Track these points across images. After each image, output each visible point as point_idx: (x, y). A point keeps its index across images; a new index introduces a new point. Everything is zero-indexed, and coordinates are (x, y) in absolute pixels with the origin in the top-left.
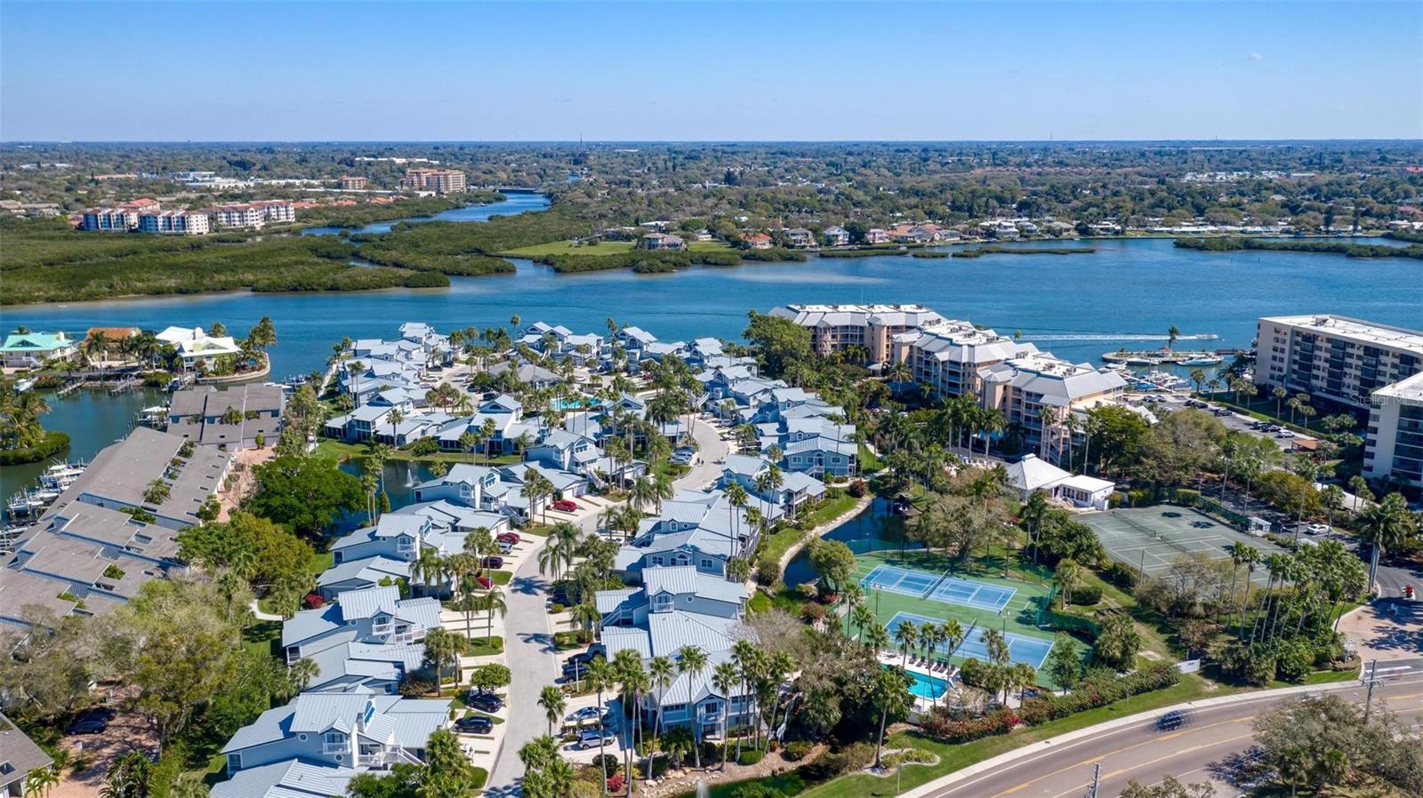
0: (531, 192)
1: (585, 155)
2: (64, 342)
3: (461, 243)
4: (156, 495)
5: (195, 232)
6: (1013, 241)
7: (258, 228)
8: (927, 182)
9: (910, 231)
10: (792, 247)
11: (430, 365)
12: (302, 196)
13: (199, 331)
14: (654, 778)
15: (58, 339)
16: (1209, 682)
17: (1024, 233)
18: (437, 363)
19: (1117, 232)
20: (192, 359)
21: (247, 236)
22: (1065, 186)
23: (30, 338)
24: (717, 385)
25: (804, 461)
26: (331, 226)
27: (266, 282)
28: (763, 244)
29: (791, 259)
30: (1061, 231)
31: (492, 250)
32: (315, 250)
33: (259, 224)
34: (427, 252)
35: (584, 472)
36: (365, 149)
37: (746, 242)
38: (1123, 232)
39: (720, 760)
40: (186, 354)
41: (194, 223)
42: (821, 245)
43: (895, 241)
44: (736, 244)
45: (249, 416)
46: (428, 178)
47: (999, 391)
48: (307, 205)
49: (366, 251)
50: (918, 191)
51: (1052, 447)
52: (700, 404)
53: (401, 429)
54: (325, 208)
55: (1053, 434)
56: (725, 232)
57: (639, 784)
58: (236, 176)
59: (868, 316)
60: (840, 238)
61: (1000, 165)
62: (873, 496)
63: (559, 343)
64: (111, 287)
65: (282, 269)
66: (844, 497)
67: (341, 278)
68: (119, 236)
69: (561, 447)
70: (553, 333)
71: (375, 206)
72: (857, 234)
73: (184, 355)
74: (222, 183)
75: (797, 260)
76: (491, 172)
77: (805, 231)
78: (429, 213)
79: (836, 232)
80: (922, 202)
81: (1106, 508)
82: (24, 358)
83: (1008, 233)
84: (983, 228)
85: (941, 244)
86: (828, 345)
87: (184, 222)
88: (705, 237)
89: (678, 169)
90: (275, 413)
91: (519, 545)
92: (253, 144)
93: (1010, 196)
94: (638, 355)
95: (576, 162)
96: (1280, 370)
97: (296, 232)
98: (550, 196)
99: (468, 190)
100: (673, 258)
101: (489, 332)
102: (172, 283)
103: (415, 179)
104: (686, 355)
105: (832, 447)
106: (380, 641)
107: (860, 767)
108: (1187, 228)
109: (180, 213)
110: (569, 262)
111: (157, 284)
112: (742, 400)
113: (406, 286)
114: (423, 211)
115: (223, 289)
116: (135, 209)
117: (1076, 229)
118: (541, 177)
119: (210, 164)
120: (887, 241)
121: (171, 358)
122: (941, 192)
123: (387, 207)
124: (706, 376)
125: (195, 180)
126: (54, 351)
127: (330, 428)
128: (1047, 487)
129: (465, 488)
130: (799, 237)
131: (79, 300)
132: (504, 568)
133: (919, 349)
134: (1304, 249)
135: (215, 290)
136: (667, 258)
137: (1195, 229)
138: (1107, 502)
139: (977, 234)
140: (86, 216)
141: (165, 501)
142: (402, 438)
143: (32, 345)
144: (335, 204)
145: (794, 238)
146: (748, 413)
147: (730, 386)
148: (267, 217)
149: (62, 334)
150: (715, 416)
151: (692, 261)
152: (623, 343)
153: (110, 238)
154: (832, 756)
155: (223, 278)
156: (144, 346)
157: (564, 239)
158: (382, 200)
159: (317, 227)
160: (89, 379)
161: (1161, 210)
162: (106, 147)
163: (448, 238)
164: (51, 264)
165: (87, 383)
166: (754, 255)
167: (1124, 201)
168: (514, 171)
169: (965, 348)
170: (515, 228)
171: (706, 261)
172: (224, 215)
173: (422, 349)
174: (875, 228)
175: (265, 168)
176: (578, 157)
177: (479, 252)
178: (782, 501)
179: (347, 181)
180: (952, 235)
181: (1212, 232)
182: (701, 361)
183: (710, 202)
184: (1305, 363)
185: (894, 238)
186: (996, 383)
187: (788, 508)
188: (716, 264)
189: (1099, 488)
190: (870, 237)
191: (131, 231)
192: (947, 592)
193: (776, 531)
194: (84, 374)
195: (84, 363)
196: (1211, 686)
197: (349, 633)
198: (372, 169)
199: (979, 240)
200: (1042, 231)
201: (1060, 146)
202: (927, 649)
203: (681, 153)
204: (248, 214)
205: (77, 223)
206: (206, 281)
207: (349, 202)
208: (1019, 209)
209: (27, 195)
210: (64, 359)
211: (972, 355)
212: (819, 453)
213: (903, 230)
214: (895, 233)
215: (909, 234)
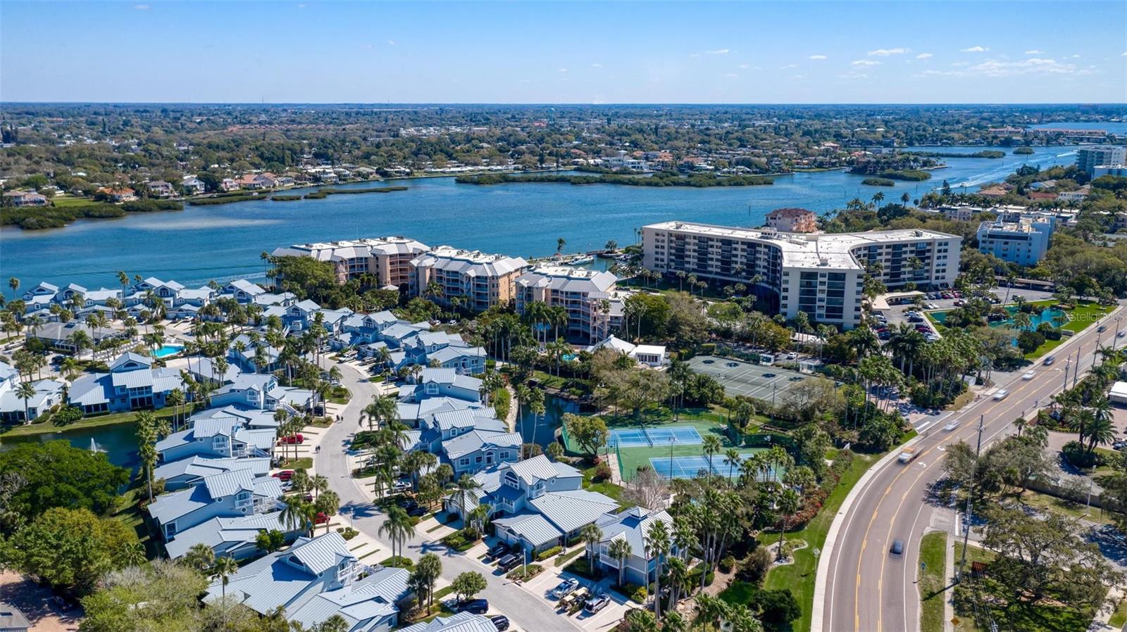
9: (255, 179)
10: (158, 198)
19: (408, 174)
24: (294, 318)
28: (129, 196)
30: (367, 175)
37: (112, 196)
38: (411, 173)
42: (182, 195)
43: (244, 189)
44: (102, 197)
51: (599, 329)
59: (369, 249)
60: (198, 188)
72: (212, 184)
75: (175, 209)
77: (163, 183)
79: (193, 183)
83: (330, 178)
84: (309, 175)
85: (285, 188)
86: (342, 275)
88: (59, 193)
96: (662, 260)
100: (50, 213)
108: (453, 169)
117: (377, 173)
120: (238, 188)
130: (161, 189)
134: (529, 181)
137: (459, 169)
139: (306, 179)
145: (154, 190)
146: (345, 338)
161: (423, 156)
166: (128, 207)
169: (485, 266)
174: (226, 177)
180: (289, 181)
181: (470, 171)
184: (680, 254)
185: (243, 186)
190: (223, 185)
199: (309, 184)
200: (355, 175)
211: (493, 270)
213: (249, 179)
214: (243, 181)
215: (255, 182)
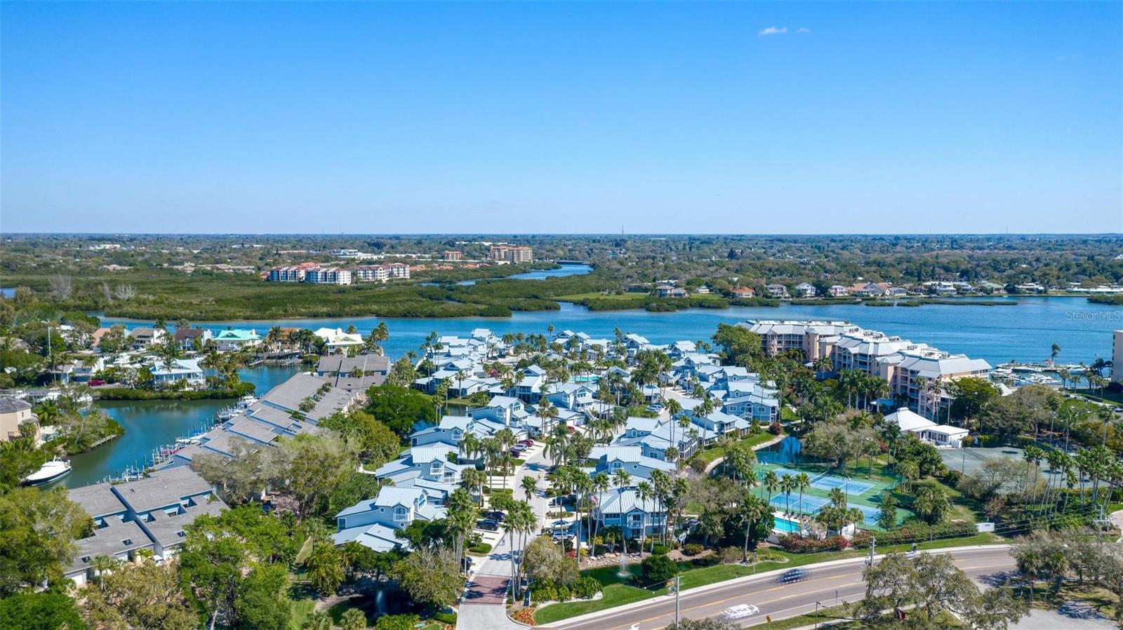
0: (580, 264)
1: (625, 241)
2: (255, 336)
3: (524, 292)
4: (307, 407)
5: (341, 283)
6: (951, 297)
7: (384, 281)
8: (889, 258)
9: (865, 288)
10: (770, 297)
11: (490, 356)
12: (416, 263)
13: (339, 330)
14: (595, 556)
15: (251, 333)
16: (999, 537)
17: (960, 291)
18: (495, 355)
20: (334, 347)
21: (376, 286)
22: (1005, 260)
23: (235, 332)
24: (687, 368)
25: (738, 409)
26: (433, 282)
27: (386, 310)
28: (747, 294)
29: (767, 305)
30: (992, 290)
31: (545, 296)
32: (421, 294)
33: (385, 279)
34: (499, 297)
35: (583, 411)
36: (462, 238)
37: (734, 294)
38: (1045, 291)
39: (639, 551)
40: (331, 344)
41: (342, 277)
42: (792, 296)
43: (853, 295)
44: (727, 294)
45: (367, 373)
46: (505, 253)
47: (891, 371)
48: (419, 268)
49: (456, 295)
50: (880, 263)
51: (928, 409)
52: (673, 381)
53: (464, 384)
54: (431, 271)
55: (928, 399)
56: (719, 287)
57: (585, 558)
58: (373, 252)
59: (806, 327)
60: (809, 292)
61: (957, 249)
62: (787, 435)
63: (580, 344)
64: (285, 311)
65: (398, 304)
66: (765, 434)
67: (437, 309)
68: (292, 285)
69: (568, 393)
70: (577, 337)
71: (467, 270)
72: (822, 289)
73: (328, 344)
74: (362, 256)
75: (772, 306)
76: (552, 251)
77: (779, 286)
78: (504, 275)
79: (805, 287)
80: (881, 270)
81: (960, 446)
82: (230, 345)
83: (947, 291)
84: (926, 286)
85: (890, 297)
86: (775, 348)
87: (335, 276)
88: (704, 291)
89: (693, 250)
90: (384, 373)
91: (533, 447)
92: (386, 235)
93: (955, 267)
94: (635, 352)
95: (617, 245)
97: (411, 284)
98: (593, 266)
99: (534, 262)
100: (676, 302)
101: (532, 337)
102: (325, 309)
103: (497, 254)
104: (669, 352)
105: (759, 401)
106: (435, 480)
107: (733, 561)
108: (1103, 289)
109: (333, 270)
110: (598, 302)
111: (315, 310)
112: (704, 378)
113: (481, 315)
114: (500, 274)
115: (357, 315)
116: (304, 268)
117: (1005, 289)
118: (589, 254)
119: (355, 246)
120: (846, 294)
121: (321, 348)
122: (899, 264)
123: (475, 270)
124: (681, 363)
125: (345, 254)
126: (248, 341)
127: (418, 385)
128: (915, 430)
129: (500, 411)
130: (776, 291)
131: (264, 319)
132: (520, 458)
133: (839, 347)
135: (352, 316)
136: (672, 302)
137: (1109, 290)
138: (960, 442)
139: (921, 291)
140: (272, 272)
141: (311, 411)
142: (465, 390)
143: (235, 336)
144: (438, 268)
145: (772, 291)
146: (705, 385)
147: (696, 368)
148: (391, 274)
149: (254, 331)
150: (684, 389)
151: (691, 305)
152: (625, 344)
153: (287, 286)
154: (716, 556)
155: (358, 307)
156: (304, 337)
157: (599, 291)
158: (472, 266)
159: (424, 282)
160: (268, 358)
161: (1083, 277)
162: (287, 237)
163: (515, 288)
164: (248, 299)
165: (268, 361)
166: (739, 302)
167: (1051, 270)
168: (570, 250)
169: (872, 345)
170: (564, 284)
171: (701, 305)
172: (362, 272)
173: (485, 346)
174: (837, 285)
175: (392, 247)
176: (619, 242)
177: (536, 297)
178: (716, 429)
179: (448, 254)
180: (900, 292)
182: (679, 355)
183: (712, 269)
185: (852, 293)
186: (888, 364)
187: (720, 433)
188: (709, 307)
189: (956, 434)
190: (832, 291)
191: (300, 282)
192: (823, 484)
193: (710, 447)
194: (265, 355)
195: (266, 349)
196: (1000, 539)
197: (416, 472)
198: (467, 249)
199: (922, 295)
200: (976, 290)
201: (1014, 237)
202: (785, 492)
203: (699, 240)
204: (378, 271)
205: (265, 277)
206: (347, 309)
207: (448, 267)
208: (961, 276)
209: (234, 261)
210: (254, 347)
211: (876, 349)
212: (749, 404)
213: (858, 287)
214: (853, 289)
215: (864, 290)
